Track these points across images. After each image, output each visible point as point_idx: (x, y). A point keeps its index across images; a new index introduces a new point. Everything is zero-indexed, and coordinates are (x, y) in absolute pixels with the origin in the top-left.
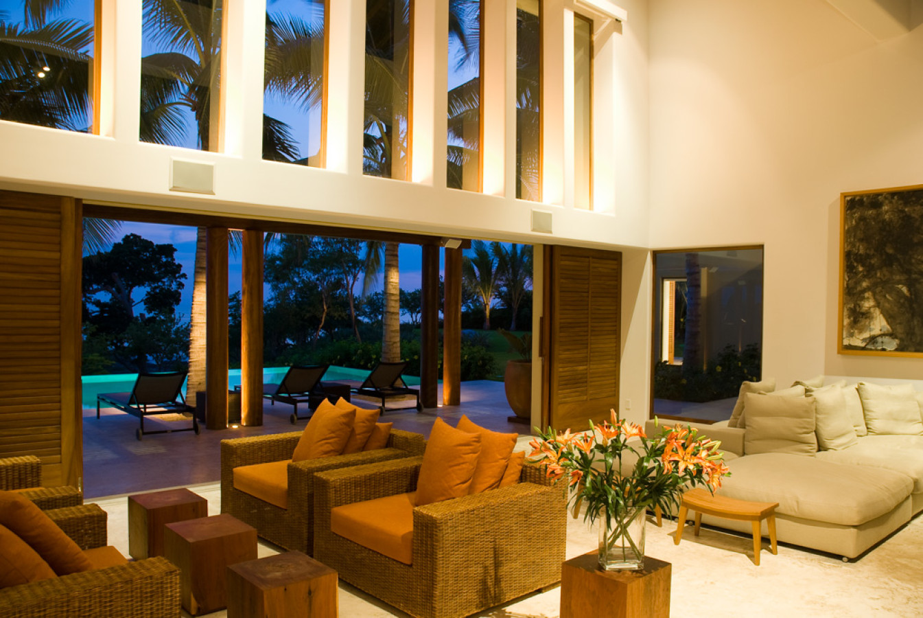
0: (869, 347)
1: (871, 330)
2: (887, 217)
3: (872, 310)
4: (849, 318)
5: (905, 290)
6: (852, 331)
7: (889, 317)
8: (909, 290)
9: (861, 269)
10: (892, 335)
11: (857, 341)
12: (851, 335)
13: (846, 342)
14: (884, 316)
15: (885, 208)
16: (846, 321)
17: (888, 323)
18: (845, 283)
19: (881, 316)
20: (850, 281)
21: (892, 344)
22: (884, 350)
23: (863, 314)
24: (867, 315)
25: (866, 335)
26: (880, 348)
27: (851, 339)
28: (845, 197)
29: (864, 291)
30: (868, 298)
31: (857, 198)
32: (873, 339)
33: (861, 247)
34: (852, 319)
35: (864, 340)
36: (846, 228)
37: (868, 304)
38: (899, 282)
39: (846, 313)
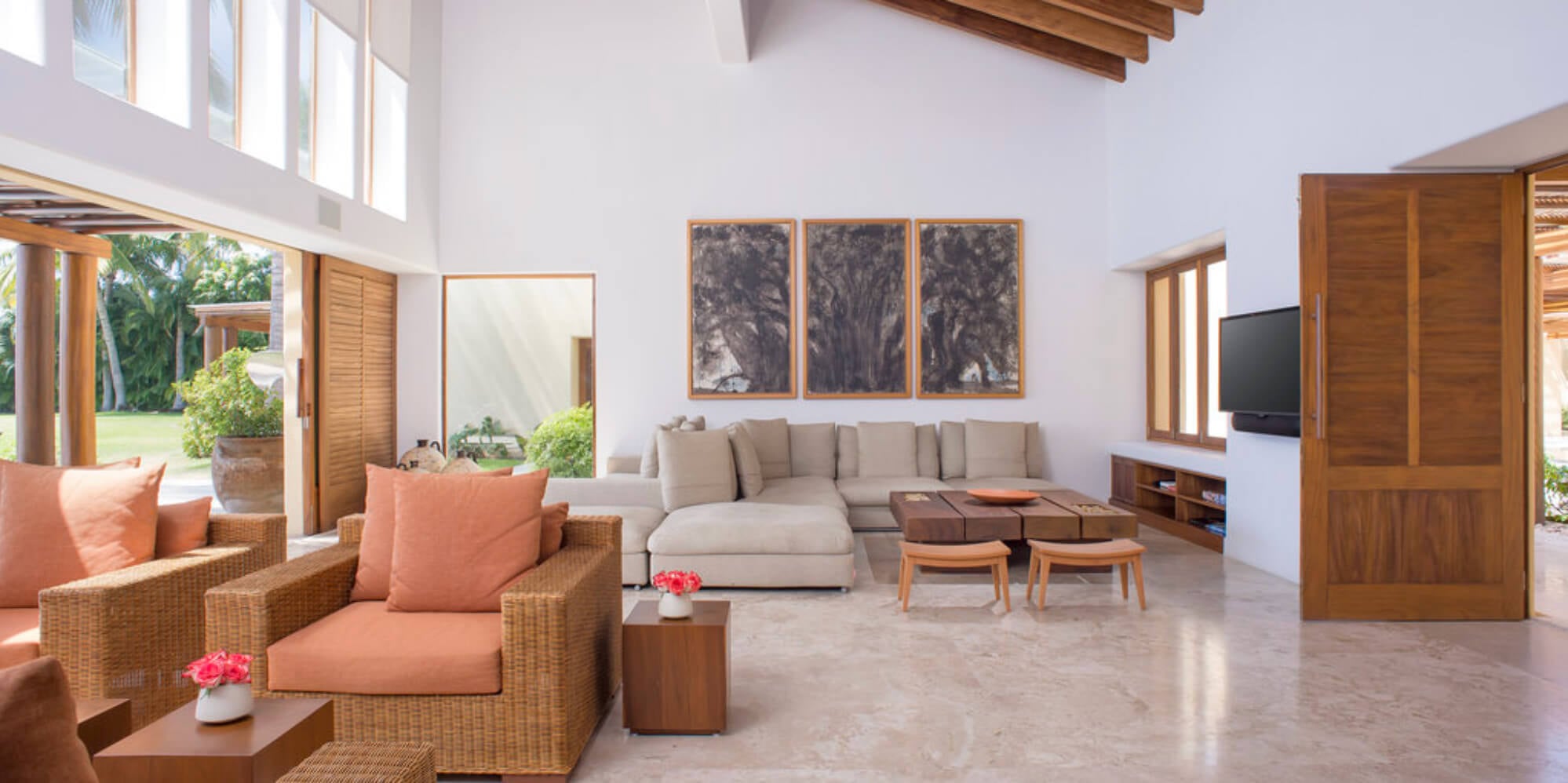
0: (720, 389)
1: (721, 371)
2: (734, 250)
3: (722, 349)
4: (699, 358)
5: (753, 327)
6: (702, 373)
7: (740, 357)
8: (758, 327)
9: (709, 304)
10: (742, 376)
11: (708, 383)
12: (702, 377)
13: (696, 385)
14: (735, 355)
15: (733, 240)
16: (696, 362)
17: (740, 363)
18: (694, 320)
19: (732, 356)
20: (699, 319)
21: (743, 385)
22: (735, 392)
23: (713, 354)
24: (715, 354)
25: (717, 376)
26: (731, 390)
27: (701, 381)
28: (692, 224)
29: (713, 328)
30: (718, 337)
31: (705, 227)
32: (724, 381)
33: (709, 281)
34: (701, 359)
35: (715, 382)
36: (694, 258)
37: (718, 343)
38: (748, 320)
39: (695, 353)
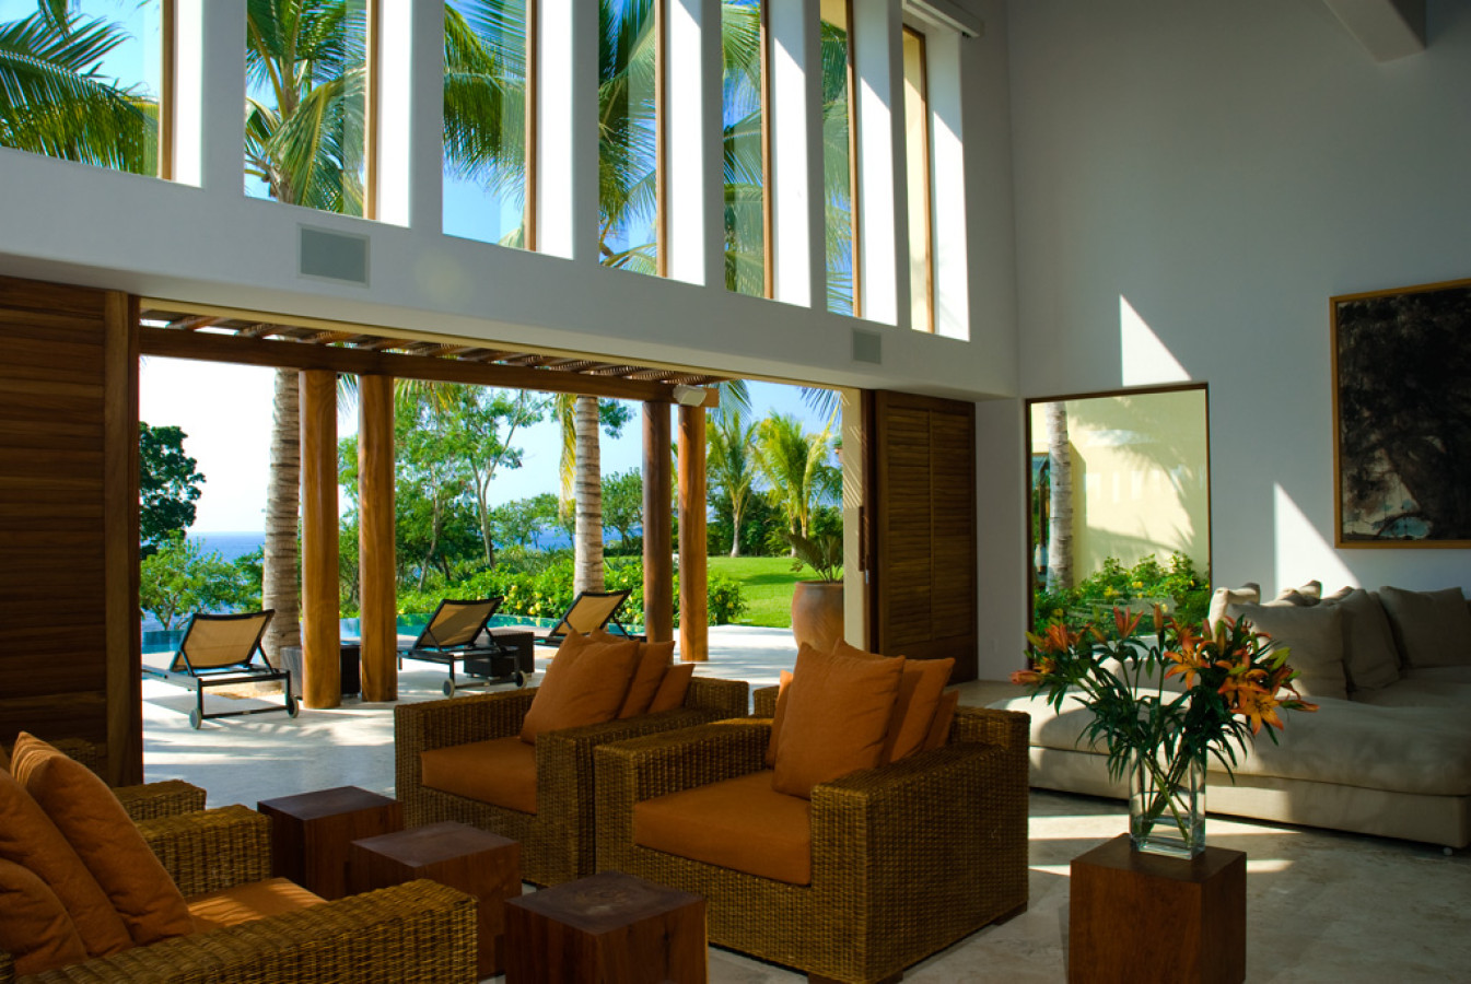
0: (1384, 535)
1: (1386, 509)
2: (1404, 331)
3: (1387, 477)
4: (1351, 491)
5: (1437, 443)
6: (1357, 511)
7: (1414, 486)
8: (1445, 444)
9: (1366, 414)
10: (1421, 515)
11: (1366, 527)
12: (1356, 518)
13: (1348, 529)
14: (1408, 486)
15: (1402, 318)
16: (1347, 497)
17: (1414, 496)
18: (1343, 437)
19: (1402, 485)
20: (1351, 434)
21: (1422, 529)
22: (1408, 538)
23: (1373, 484)
24: (1380, 485)
25: (1379, 516)
26: (1402, 536)
27: (1356, 524)
28: (1337, 303)
29: (1373, 448)
30: (1380, 459)
31: (1357, 304)
32: (1390, 523)
33: (1365, 380)
34: (1356, 492)
35: (1376, 524)
36: (1341, 350)
37: (1380, 468)
38: (1429, 432)
39: (1345, 483)
